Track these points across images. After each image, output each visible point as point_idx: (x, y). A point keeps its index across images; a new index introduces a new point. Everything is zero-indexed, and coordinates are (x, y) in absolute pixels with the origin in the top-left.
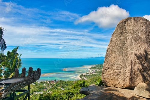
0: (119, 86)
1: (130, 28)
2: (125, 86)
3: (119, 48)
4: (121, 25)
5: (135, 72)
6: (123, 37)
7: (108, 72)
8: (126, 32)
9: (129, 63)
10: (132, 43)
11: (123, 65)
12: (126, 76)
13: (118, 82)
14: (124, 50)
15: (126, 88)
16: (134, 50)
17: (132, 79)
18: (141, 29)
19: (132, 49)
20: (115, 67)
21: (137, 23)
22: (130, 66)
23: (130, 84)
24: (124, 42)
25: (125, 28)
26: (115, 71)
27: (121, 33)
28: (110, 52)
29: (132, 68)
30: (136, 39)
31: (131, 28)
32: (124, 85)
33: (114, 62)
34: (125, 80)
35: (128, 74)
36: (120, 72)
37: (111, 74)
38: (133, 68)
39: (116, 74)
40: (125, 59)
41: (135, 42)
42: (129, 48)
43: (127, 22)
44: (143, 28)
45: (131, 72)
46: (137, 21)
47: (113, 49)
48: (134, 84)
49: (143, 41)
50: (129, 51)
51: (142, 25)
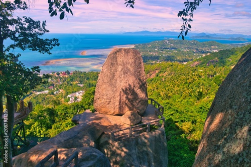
0: (110, 114)
1: (120, 60)
3: (109, 79)
4: (112, 55)
5: (123, 102)
6: (113, 69)
7: (99, 101)
8: (117, 64)
9: (118, 94)
10: (121, 75)
11: (113, 96)
12: (116, 105)
13: (109, 110)
14: (113, 81)
15: (116, 115)
16: (123, 82)
17: (121, 108)
18: (130, 61)
19: (121, 81)
21: (127, 55)
22: (119, 97)
23: (119, 112)
24: (114, 73)
25: (117, 58)
26: (105, 100)
27: (112, 64)
28: (101, 83)
29: (120, 98)
30: (126, 72)
31: (122, 60)
32: (115, 112)
33: (104, 93)
34: (115, 108)
35: (117, 103)
36: (110, 102)
37: (102, 103)
38: (122, 99)
39: (107, 103)
40: (114, 90)
41: (124, 74)
42: (118, 80)
43: (118, 53)
44: (133, 60)
45: (120, 102)
46: (127, 53)
47: (103, 80)
48: (123, 112)
49: (131, 74)
50: (118, 83)
51: (132, 57)
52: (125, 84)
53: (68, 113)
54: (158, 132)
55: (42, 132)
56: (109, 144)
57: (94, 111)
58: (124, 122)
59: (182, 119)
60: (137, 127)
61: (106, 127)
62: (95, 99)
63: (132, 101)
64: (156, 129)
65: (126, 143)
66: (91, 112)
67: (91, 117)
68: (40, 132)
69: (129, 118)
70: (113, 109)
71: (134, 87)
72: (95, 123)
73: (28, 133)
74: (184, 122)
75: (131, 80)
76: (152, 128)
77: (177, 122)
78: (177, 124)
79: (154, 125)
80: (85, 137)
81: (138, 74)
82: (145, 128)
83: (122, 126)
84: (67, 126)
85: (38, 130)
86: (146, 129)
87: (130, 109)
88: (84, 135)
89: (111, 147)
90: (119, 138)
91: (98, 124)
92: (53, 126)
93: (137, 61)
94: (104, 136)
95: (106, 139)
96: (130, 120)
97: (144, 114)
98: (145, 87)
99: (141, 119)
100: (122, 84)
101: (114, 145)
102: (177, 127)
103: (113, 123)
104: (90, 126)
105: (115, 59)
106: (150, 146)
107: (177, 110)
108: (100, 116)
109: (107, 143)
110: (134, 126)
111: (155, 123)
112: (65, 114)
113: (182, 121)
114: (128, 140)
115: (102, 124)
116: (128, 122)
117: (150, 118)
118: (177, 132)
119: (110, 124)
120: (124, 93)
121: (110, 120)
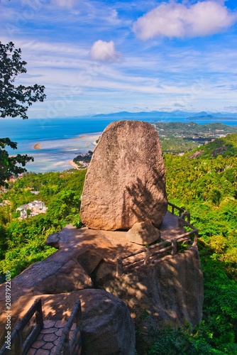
0: (108, 229)
1: (123, 139)
2: (116, 228)
3: (106, 172)
4: (109, 133)
5: (129, 208)
6: (111, 154)
7: (90, 209)
8: (117, 146)
9: (121, 195)
10: (125, 164)
11: (112, 198)
12: (117, 213)
13: (106, 223)
14: (112, 175)
15: (117, 230)
16: (129, 175)
17: (125, 218)
18: (139, 140)
19: (125, 174)
20: (99, 202)
21: (134, 131)
22: (122, 200)
23: (122, 225)
24: (113, 162)
25: (116, 137)
26: (100, 207)
27: (110, 147)
28: (92, 179)
29: (124, 202)
30: (132, 159)
31: (125, 140)
32: (115, 225)
33: (97, 195)
34: (115, 219)
35: (119, 211)
36: (107, 209)
37: (94, 212)
38: (126, 203)
39: (102, 212)
40: (114, 189)
41: (130, 163)
42: (120, 172)
43: (118, 129)
44: (143, 139)
45: (124, 208)
46: (134, 127)
47: (95, 174)
48: (128, 224)
49: (142, 162)
50: (121, 178)
51: (141, 135)
52: (132, 179)
53: (28, 233)
54: (188, 253)
56: (113, 278)
57: (82, 225)
58: (133, 240)
60: (156, 247)
61: (105, 250)
62: (82, 206)
63: (143, 206)
64: (185, 248)
65: (143, 275)
66: (75, 227)
67: (78, 236)
69: (140, 233)
70: (112, 220)
71: (146, 182)
72: (87, 244)
74: (212, 235)
75: (142, 172)
76: (179, 248)
77: (201, 236)
79: (182, 242)
80: (75, 269)
81: (152, 161)
82: (168, 247)
83: (130, 247)
84: (29, 253)
86: (171, 249)
87: (140, 219)
88: (73, 268)
89: (118, 284)
90: (129, 268)
91: (92, 247)
92: (7, 254)
93: (150, 140)
94: (103, 266)
95: (109, 271)
96: (142, 237)
97: (160, 226)
98: (162, 181)
99: (160, 233)
100: (127, 178)
101: (123, 280)
102: (202, 244)
103: (115, 244)
104: (81, 250)
105: (113, 138)
106: (179, 278)
107: (198, 219)
108: (91, 232)
109: (110, 277)
111: (182, 239)
113: (208, 234)
114: (144, 270)
115: (99, 246)
116: (139, 240)
117: (173, 231)
118: (203, 251)
119: (110, 246)
120: (130, 193)
121: (109, 239)
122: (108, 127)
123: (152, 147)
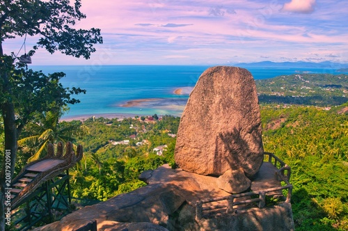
0: (200, 172)
1: (219, 85)
2: (208, 173)
3: (200, 116)
4: (206, 78)
5: (221, 154)
6: (207, 99)
7: (183, 151)
8: (213, 92)
9: (213, 140)
10: (219, 110)
11: (205, 143)
12: (209, 158)
13: (198, 166)
14: (206, 120)
15: (209, 175)
16: (222, 121)
17: (217, 164)
18: (235, 86)
19: (219, 119)
20: (192, 145)
21: (230, 78)
22: (215, 145)
23: (214, 171)
24: (208, 107)
25: (212, 83)
26: (193, 150)
27: (205, 92)
28: (187, 121)
29: (217, 147)
30: (227, 104)
31: (221, 85)
32: (207, 170)
33: (191, 138)
34: (207, 164)
35: (211, 156)
36: (200, 152)
37: (187, 154)
38: (219, 149)
39: (195, 154)
40: (207, 134)
41: (224, 109)
42: (214, 117)
43: (215, 74)
44: (239, 86)
45: (216, 153)
46: (230, 73)
47: (190, 118)
48: (220, 170)
49: (236, 108)
50: (214, 123)
51: (237, 81)
52: (225, 125)
54: (279, 209)
55: (105, 194)
56: (192, 221)
57: (175, 166)
58: (222, 187)
59: (322, 192)
60: (241, 196)
61: (191, 193)
62: (176, 147)
63: (236, 153)
64: (275, 203)
65: (222, 223)
66: (170, 167)
67: (170, 176)
68: (102, 194)
69: (230, 182)
70: (204, 165)
71: (240, 129)
72: (173, 185)
73: (86, 194)
74: (327, 197)
75: (236, 119)
76: (268, 203)
77: (315, 196)
78: (313, 199)
79: (272, 196)
81: (248, 108)
82: (255, 200)
83: (217, 193)
85: (99, 191)
86: (258, 202)
87: (233, 167)
88: (153, 204)
89: (197, 227)
90: (210, 213)
91: (177, 188)
92: (120, 186)
93: (246, 86)
94: (186, 206)
95: (190, 213)
96: (232, 186)
97: (255, 177)
98: (258, 130)
99: (251, 184)
100: (220, 124)
101: (202, 225)
102: (314, 205)
103: (204, 187)
104: (165, 189)
105: (210, 83)
107: (314, 177)
108: (184, 174)
110: (238, 195)
111: (274, 193)
112: (139, 171)
113: (323, 196)
114: (225, 218)
115: (185, 188)
116: (228, 188)
117: (266, 184)
118: (313, 213)
119: (197, 190)
120: (222, 139)
121: (199, 183)
122: (205, 72)
123: (247, 94)
